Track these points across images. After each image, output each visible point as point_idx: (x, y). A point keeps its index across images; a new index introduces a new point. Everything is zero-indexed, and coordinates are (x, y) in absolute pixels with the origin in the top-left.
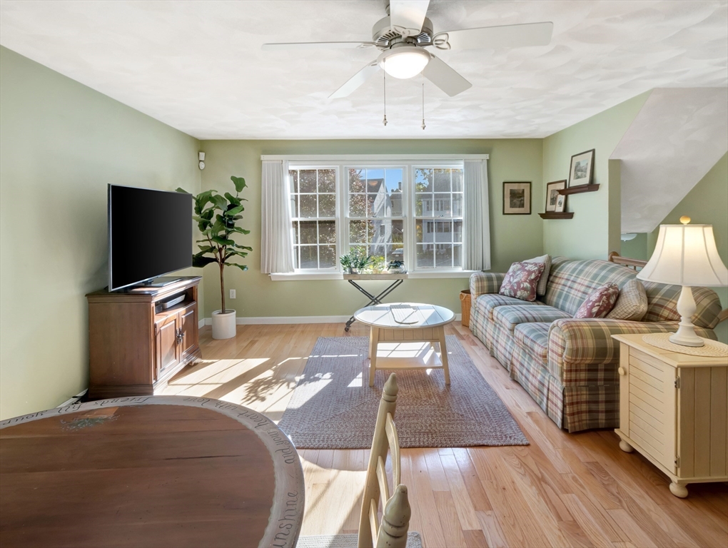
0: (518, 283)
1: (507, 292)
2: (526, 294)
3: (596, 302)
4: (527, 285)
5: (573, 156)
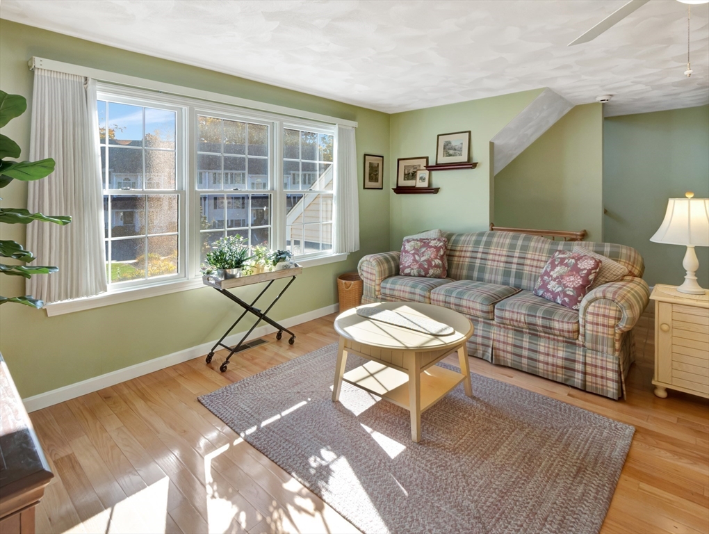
0: (428, 261)
1: (415, 272)
2: (438, 271)
4: (438, 262)
5: (438, 136)
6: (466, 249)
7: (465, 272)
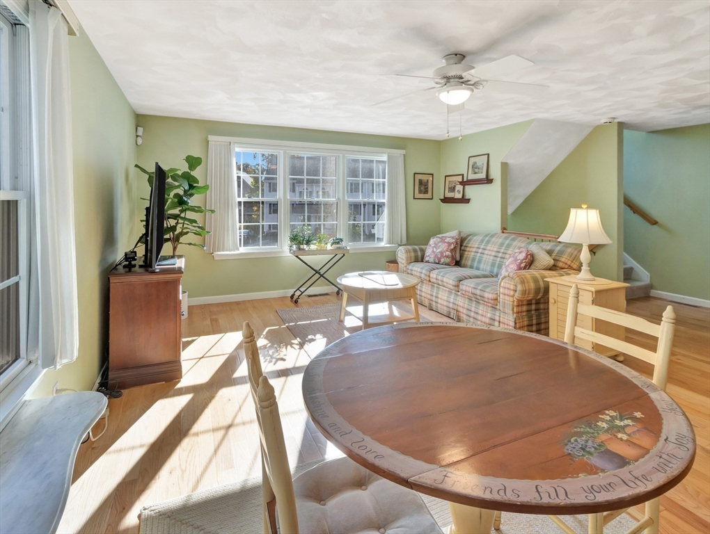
0: (441, 253)
1: (431, 260)
2: (448, 260)
3: (523, 259)
4: (448, 253)
5: (470, 157)
6: (473, 245)
7: (469, 263)
